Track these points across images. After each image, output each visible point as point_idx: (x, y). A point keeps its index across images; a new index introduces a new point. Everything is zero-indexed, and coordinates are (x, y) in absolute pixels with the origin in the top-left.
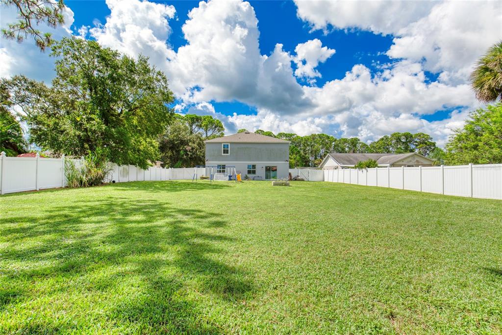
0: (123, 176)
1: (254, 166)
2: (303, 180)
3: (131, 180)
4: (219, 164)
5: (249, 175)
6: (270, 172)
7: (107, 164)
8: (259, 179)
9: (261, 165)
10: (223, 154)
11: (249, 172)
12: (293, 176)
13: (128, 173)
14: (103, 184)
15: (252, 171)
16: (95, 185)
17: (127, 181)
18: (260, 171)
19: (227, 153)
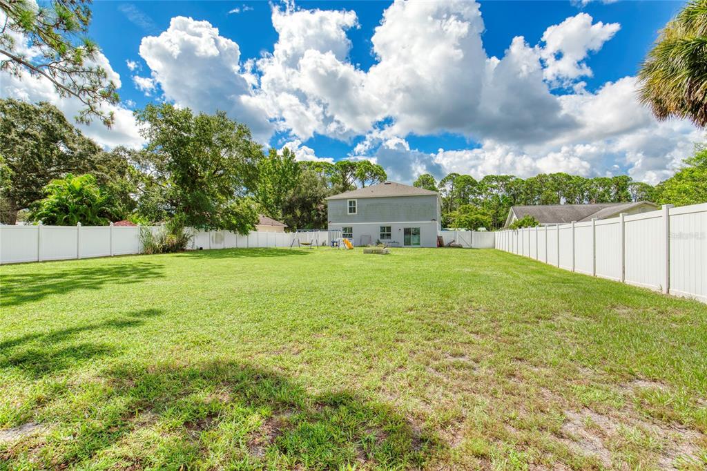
0: (217, 242)
1: (389, 229)
2: (460, 247)
3: (227, 247)
4: (345, 227)
5: (381, 241)
6: (410, 236)
7: (187, 230)
8: (395, 245)
9: (398, 226)
10: (349, 214)
11: (382, 236)
12: (446, 242)
13: (222, 239)
14: (183, 250)
15: (386, 233)
16: (172, 252)
17: (222, 247)
18: (397, 235)
19: (355, 212)
